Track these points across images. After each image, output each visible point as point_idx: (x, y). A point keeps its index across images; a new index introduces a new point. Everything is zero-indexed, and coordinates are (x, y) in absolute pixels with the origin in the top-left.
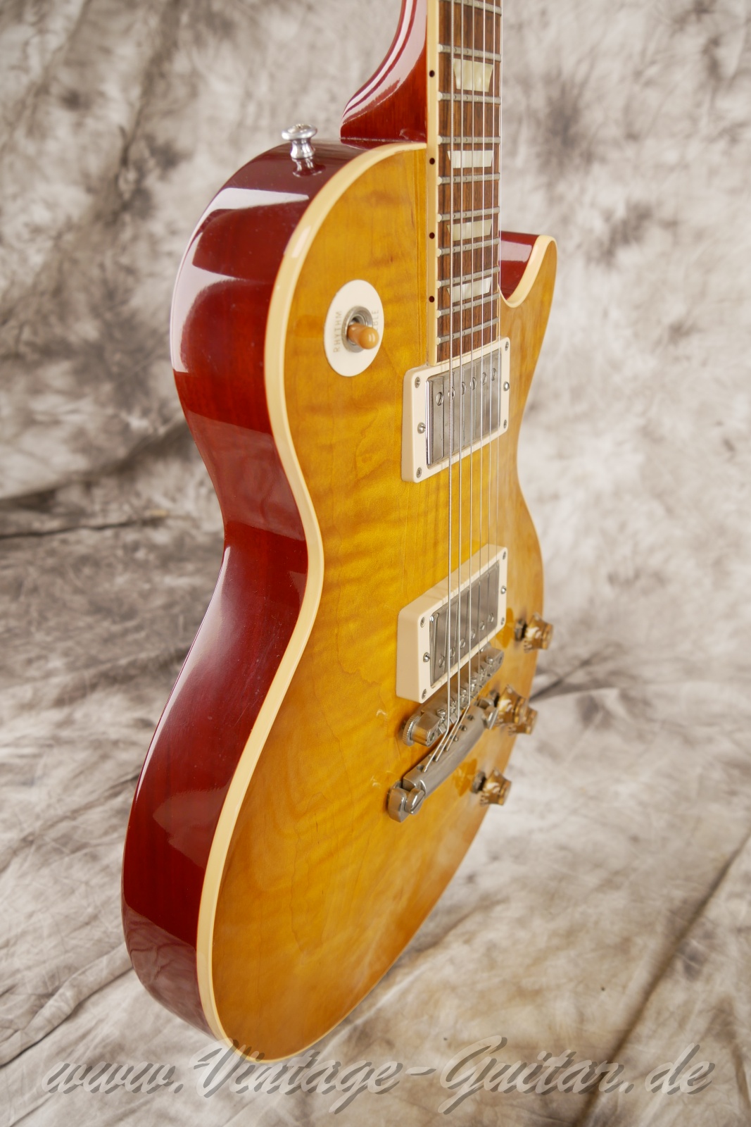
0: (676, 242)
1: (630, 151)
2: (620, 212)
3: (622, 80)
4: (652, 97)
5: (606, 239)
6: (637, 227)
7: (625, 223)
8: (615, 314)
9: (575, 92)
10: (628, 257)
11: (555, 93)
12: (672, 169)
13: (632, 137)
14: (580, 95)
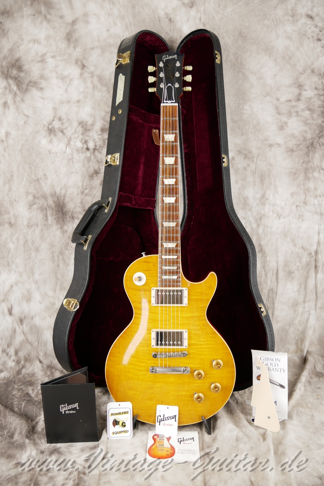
3: (78, 194)
9: (62, 198)
11: (56, 199)
14: (64, 199)
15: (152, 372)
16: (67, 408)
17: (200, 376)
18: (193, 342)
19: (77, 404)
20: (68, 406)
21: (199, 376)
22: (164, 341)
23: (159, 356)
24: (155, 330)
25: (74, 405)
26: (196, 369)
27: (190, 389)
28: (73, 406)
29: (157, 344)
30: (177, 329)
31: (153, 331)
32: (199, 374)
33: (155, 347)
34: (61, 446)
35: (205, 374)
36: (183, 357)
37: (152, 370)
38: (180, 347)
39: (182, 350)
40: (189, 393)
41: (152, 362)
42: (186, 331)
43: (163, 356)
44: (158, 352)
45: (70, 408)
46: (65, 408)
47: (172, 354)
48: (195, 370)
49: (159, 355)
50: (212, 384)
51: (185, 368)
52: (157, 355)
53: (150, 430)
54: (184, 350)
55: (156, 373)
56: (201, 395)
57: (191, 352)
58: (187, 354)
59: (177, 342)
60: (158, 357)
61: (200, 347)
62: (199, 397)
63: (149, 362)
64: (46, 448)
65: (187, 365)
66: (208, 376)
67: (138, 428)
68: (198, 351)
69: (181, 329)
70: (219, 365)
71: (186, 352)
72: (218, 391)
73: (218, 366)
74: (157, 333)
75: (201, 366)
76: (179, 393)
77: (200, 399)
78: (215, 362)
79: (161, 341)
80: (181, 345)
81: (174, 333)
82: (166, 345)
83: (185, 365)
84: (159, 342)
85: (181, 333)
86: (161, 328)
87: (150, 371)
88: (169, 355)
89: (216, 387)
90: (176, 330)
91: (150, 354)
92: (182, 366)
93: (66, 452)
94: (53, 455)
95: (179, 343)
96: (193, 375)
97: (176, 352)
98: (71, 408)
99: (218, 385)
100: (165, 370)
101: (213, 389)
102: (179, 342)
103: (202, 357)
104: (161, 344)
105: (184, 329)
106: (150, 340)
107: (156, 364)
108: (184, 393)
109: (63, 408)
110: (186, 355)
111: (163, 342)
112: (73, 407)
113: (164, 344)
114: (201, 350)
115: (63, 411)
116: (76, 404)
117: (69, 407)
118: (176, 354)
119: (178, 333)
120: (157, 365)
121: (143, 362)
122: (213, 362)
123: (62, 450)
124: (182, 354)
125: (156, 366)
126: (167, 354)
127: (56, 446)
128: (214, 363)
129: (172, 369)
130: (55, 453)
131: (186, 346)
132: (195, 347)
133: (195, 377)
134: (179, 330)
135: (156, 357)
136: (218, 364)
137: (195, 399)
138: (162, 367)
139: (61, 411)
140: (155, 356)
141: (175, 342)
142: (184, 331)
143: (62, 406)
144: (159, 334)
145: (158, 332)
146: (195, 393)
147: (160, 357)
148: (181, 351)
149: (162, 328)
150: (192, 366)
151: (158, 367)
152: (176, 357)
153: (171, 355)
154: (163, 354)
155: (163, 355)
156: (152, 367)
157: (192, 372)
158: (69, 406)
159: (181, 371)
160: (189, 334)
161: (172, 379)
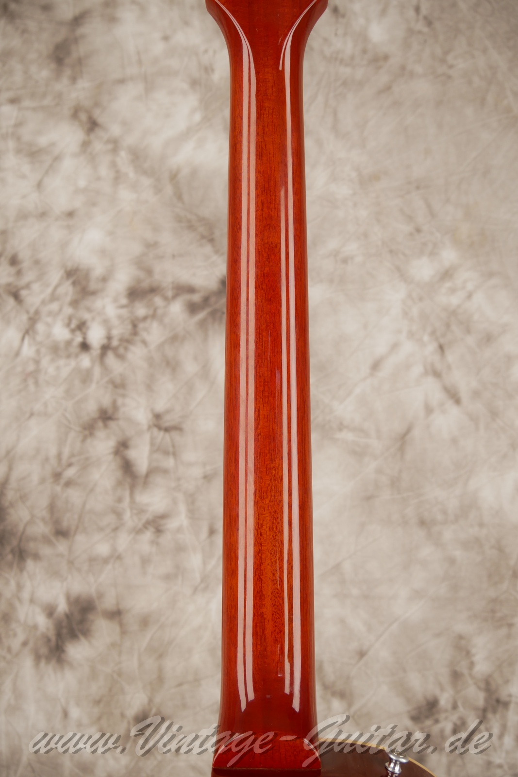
0: (124, 632)
1: (62, 546)
2: (62, 607)
4: (75, 496)
5: (52, 634)
6: (82, 621)
7: (68, 616)
8: (75, 713)
10: (77, 651)
12: (106, 561)
13: (62, 533)
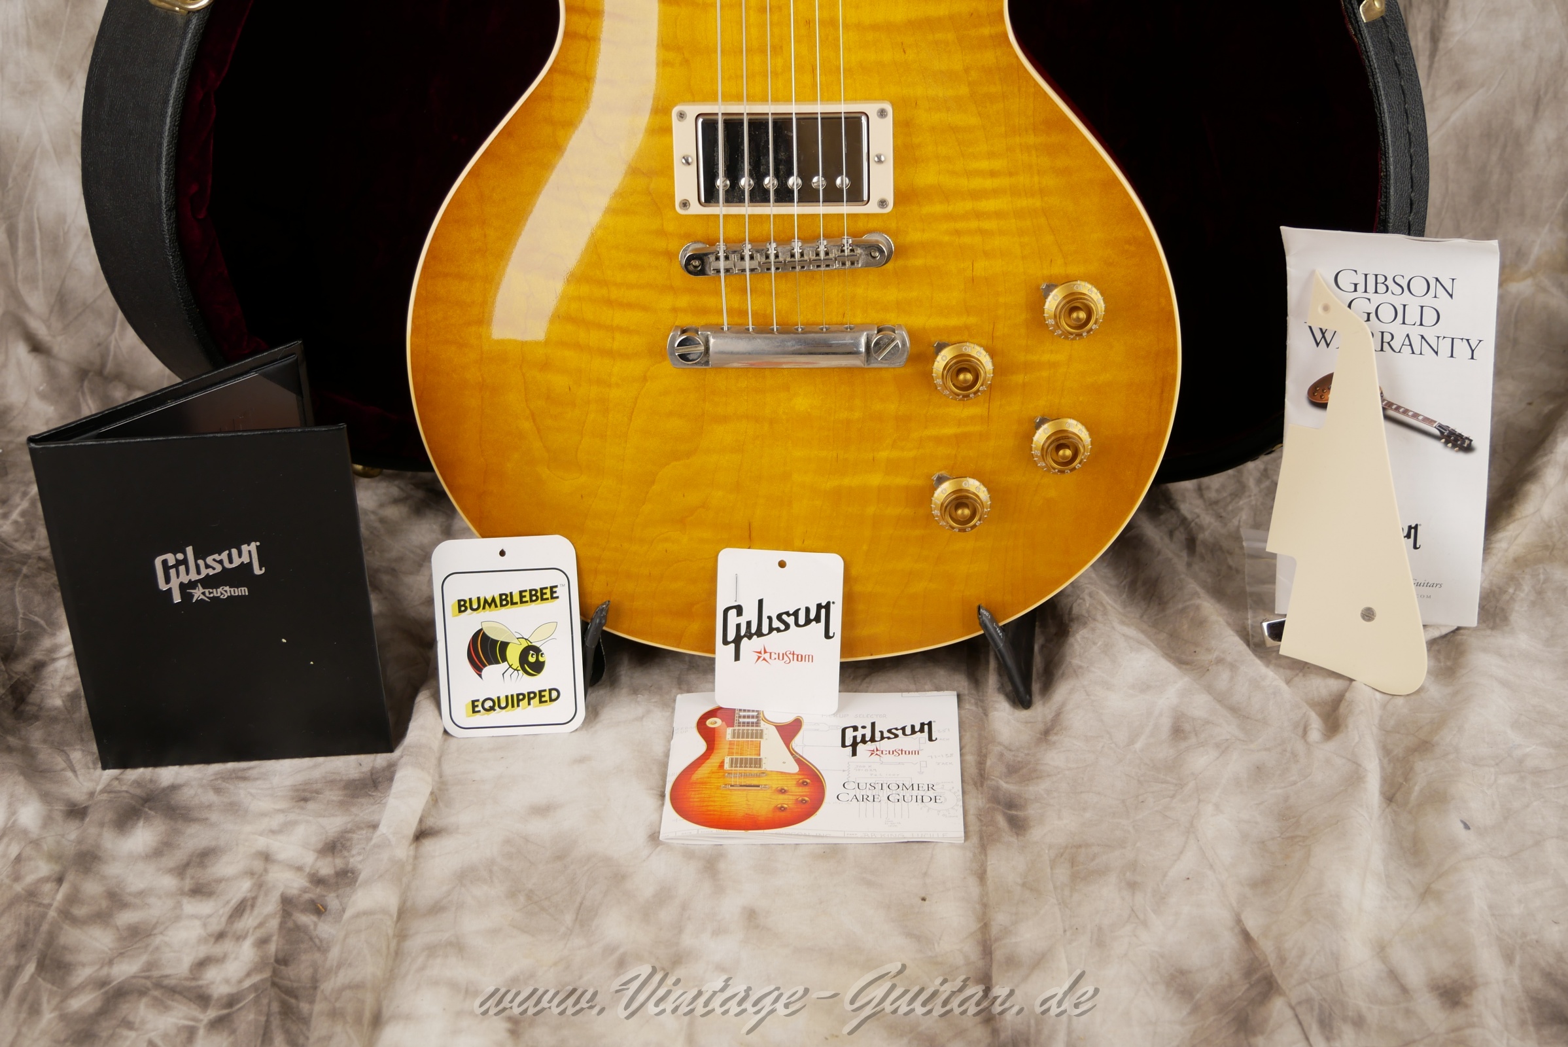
15: (683, 357)
16: (199, 573)
17: (969, 376)
18: (926, 176)
19: (253, 546)
20: (200, 562)
21: (961, 377)
22: (751, 175)
23: (722, 264)
24: (692, 110)
25: (234, 551)
26: (944, 338)
27: (912, 454)
28: (231, 561)
29: (710, 195)
30: (826, 99)
31: (682, 116)
32: (963, 365)
33: (696, 209)
34: (179, 781)
35: (998, 369)
36: (867, 265)
37: (683, 350)
38: (845, 209)
39: (861, 225)
40: (901, 480)
41: (683, 301)
42: (882, 113)
43: (747, 264)
44: (713, 242)
45: (211, 572)
46: (182, 568)
47: (797, 251)
48: (940, 347)
49: (722, 255)
50: (1038, 426)
51: (879, 331)
52: (712, 258)
53: (685, 687)
54: (873, 224)
55: (707, 363)
56: (973, 485)
57: (914, 236)
58: (890, 252)
59: (830, 178)
60: (718, 271)
61: (969, 205)
62: (961, 500)
63: (667, 301)
64: (99, 788)
65: (891, 319)
66: (1019, 378)
67: (613, 682)
68: (958, 233)
69: (854, 100)
70: (1082, 315)
71: (881, 240)
72: (1076, 464)
73: (1078, 319)
74: (709, 126)
75: (972, 320)
76: (847, 481)
77: (967, 512)
78: (1060, 298)
79: (733, 173)
80: (855, 194)
81: (807, 121)
82: (759, 195)
83: (876, 317)
84: (721, 182)
85: (854, 122)
86: (728, 98)
87: (672, 354)
88: (781, 259)
89: (1061, 441)
90: (819, 108)
91: (670, 255)
92: (859, 319)
93: (210, 807)
94: (141, 823)
95: (842, 181)
96: (928, 376)
97: (825, 237)
98: (219, 568)
99: (1076, 428)
100: (760, 343)
101: (1044, 450)
102: (838, 181)
103: (982, 267)
104: (735, 195)
105: (868, 99)
106: (667, 171)
107: (703, 311)
108: (876, 480)
109: (173, 572)
110: (881, 251)
111: (745, 182)
112: (227, 565)
113: (752, 192)
114: (974, 224)
115: (175, 584)
116: (245, 548)
117: (207, 566)
118: (822, 249)
119: (831, 121)
120: (713, 319)
121: (629, 306)
122: (1046, 296)
123: (187, 796)
124: (859, 251)
125: (707, 327)
126: (772, 252)
127: (151, 781)
128: (1053, 302)
129: (799, 341)
130: (152, 813)
131: (883, 203)
132: (938, 208)
133: (939, 381)
134: (842, 108)
135: (702, 272)
136: (1074, 303)
137: (936, 512)
138: (740, 330)
139: (163, 586)
140: (697, 263)
141: (815, 179)
142: (871, 109)
143: (165, 562)
144: (716, 129)
145: (715, 122)
146: (941, 480)
147: (727, 271)
148: (852, 235)
149: (738, 98)
150: (921, 320)
151: (718, 329)
152: (823, 268)
153: (793, 256)
154: (747, 254)
155: (747, 258)
156: (684, 332)
157: (922, 355)
158: (209, 560)
159: (857, 353)
160: (903, 127)
161: (804, 400)
